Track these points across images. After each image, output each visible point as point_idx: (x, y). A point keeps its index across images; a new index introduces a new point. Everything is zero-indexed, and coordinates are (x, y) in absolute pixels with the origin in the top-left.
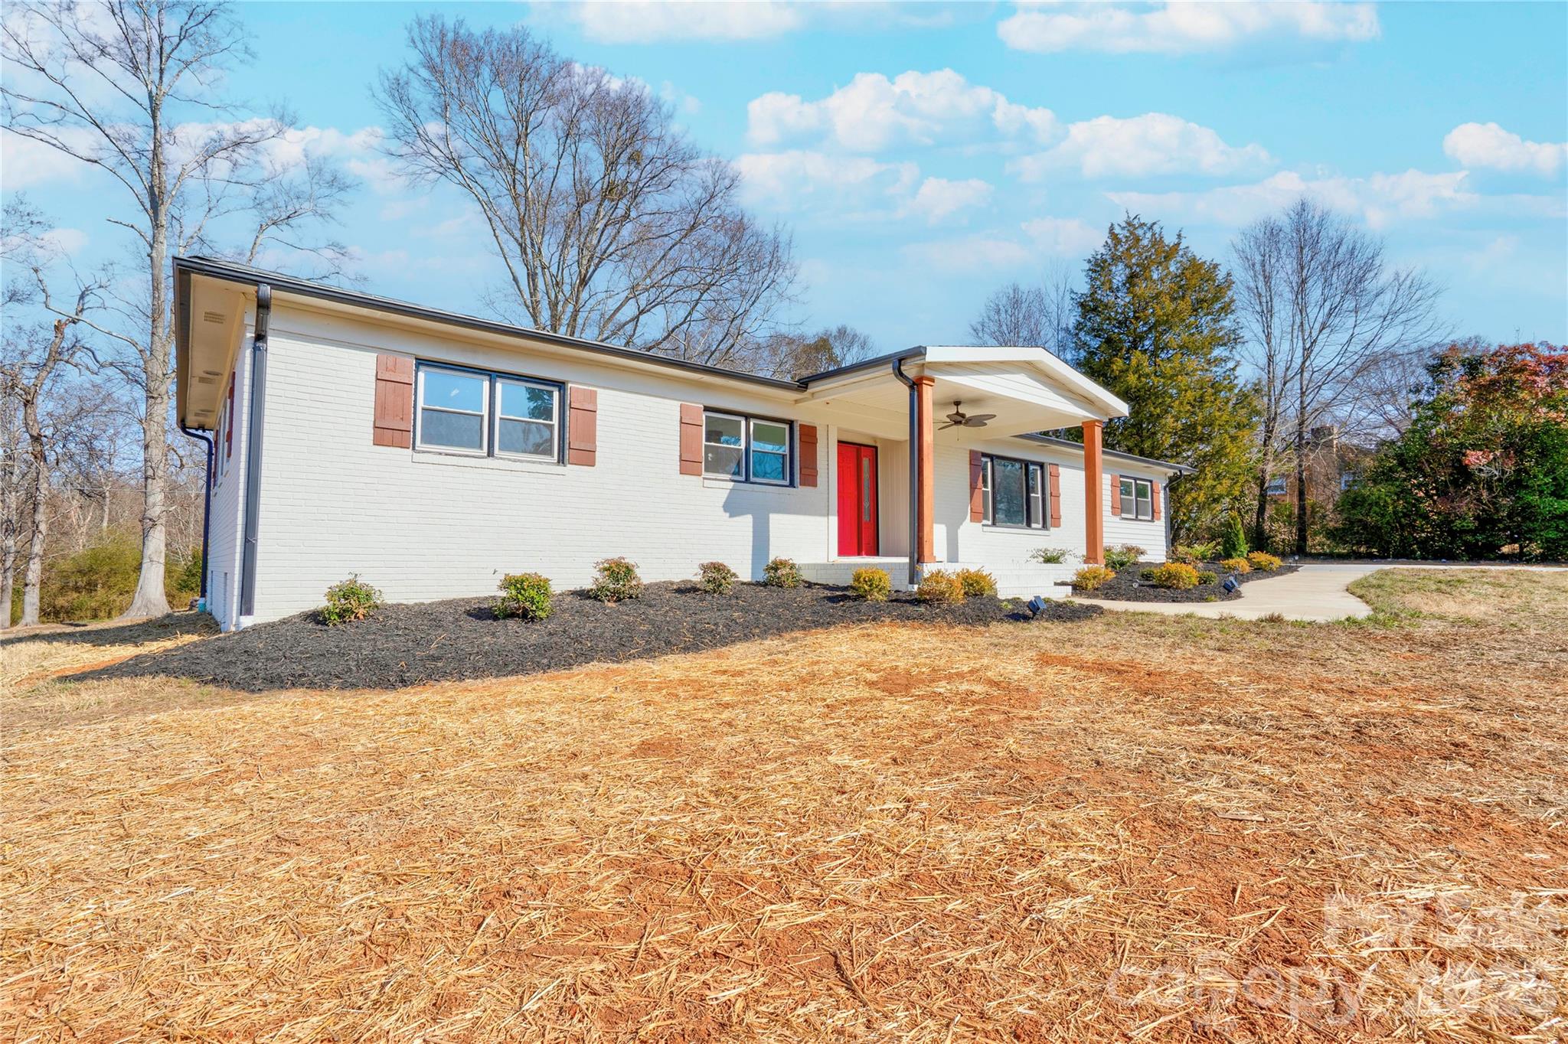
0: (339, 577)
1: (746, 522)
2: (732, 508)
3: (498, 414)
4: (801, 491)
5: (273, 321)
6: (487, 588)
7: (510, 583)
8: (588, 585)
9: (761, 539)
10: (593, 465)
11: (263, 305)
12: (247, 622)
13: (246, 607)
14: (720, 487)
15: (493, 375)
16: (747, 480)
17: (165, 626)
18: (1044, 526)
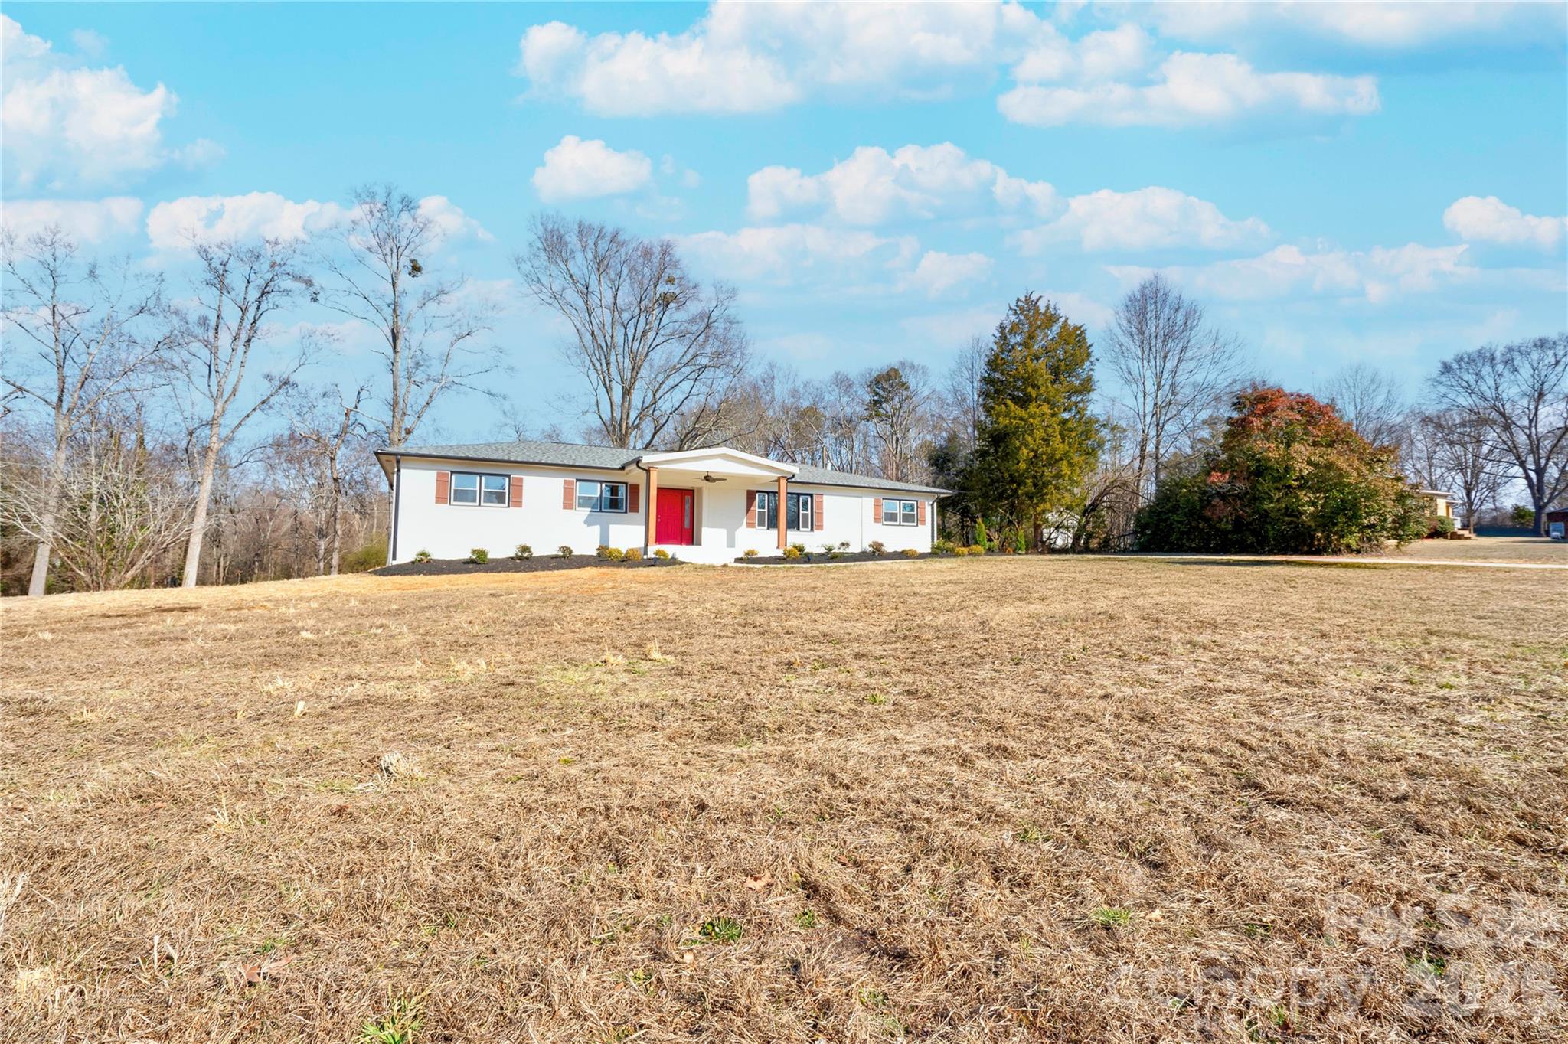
0: (420, 549)
1: (598, 528)
2: (589, 522)
3: (483, 489)
4: (630, 515)
5: (401, 465)
6: (467, 555)
7: (474, 552)
8: (513, 555)
9: (605, 535)
10: (521, 506)
11: (398, 462)
12: (395, 563)
13: (394, 558)
14: (583, 514)
15: (481, 475)
16: (601, 511)
17: (361, 564)
18: (812, 530)
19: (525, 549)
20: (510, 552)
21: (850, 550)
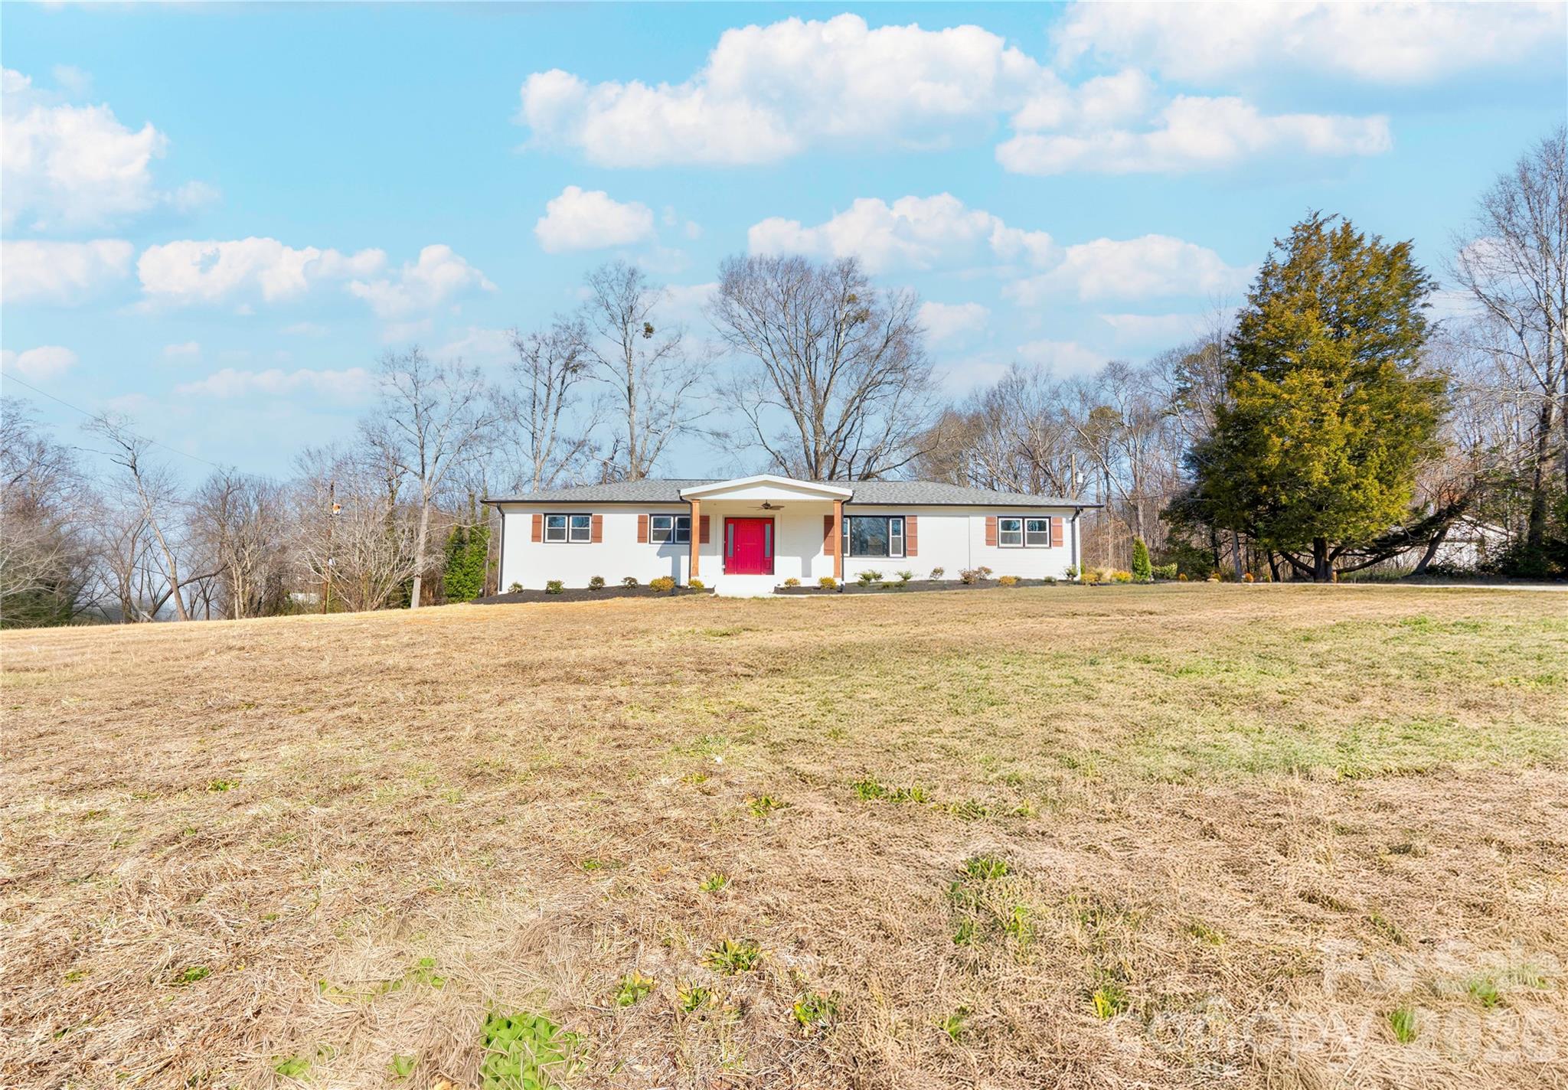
0: (518, 581)
1: (669, 559)
2: (661, 554)
3: (571, 528)
4: (703, 546)
9: (676, 567)
10: (600, 542)
11: (499, 508)
12: (499, 593)
13: (500, 588)
14: (657, 546)
15: (569, 515)
16: (673, 543)
18: (905, 555)
19: (599, 580)
20: (584, 584)
21: (944, 578)
